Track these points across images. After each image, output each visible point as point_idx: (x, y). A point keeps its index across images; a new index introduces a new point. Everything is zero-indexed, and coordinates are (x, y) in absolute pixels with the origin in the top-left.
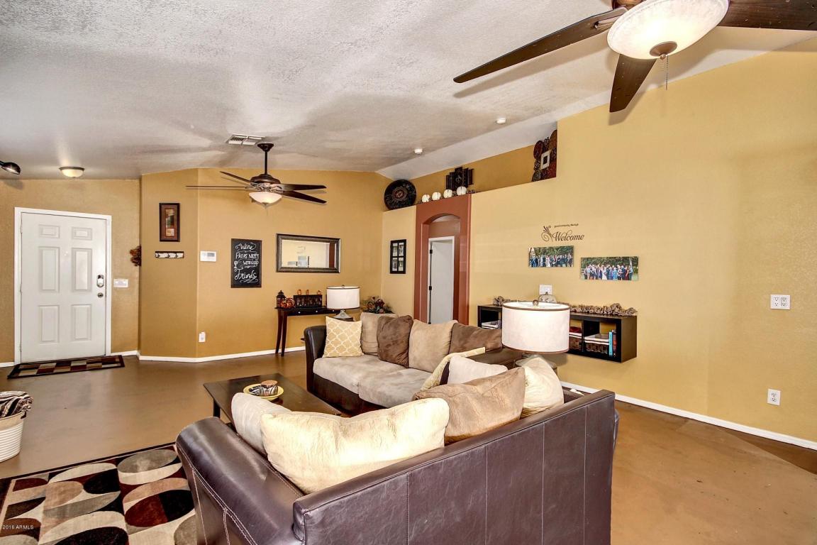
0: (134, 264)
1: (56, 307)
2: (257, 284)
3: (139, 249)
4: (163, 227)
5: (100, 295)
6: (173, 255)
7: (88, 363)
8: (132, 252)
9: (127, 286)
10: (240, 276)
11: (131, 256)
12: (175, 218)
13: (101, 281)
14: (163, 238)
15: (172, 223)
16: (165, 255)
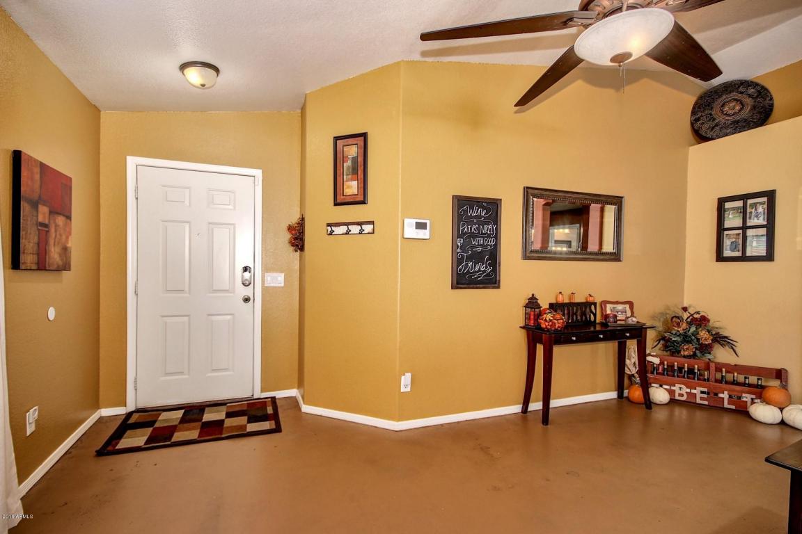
0: (292, 248)
1: (186, 319)
2: (491, 281)
3: (302, 222)
4: (339, 179)
5: (247, 300)
6: (355, 229)
7: (229, 415)
8: (290, 228)
9: (282, 285)
10: (467, 265)
11: (288, 236)
12: (360, 159)
13: (247, 275)
14: (340, 201)
15: (354, 170)
16: (343, 229)
